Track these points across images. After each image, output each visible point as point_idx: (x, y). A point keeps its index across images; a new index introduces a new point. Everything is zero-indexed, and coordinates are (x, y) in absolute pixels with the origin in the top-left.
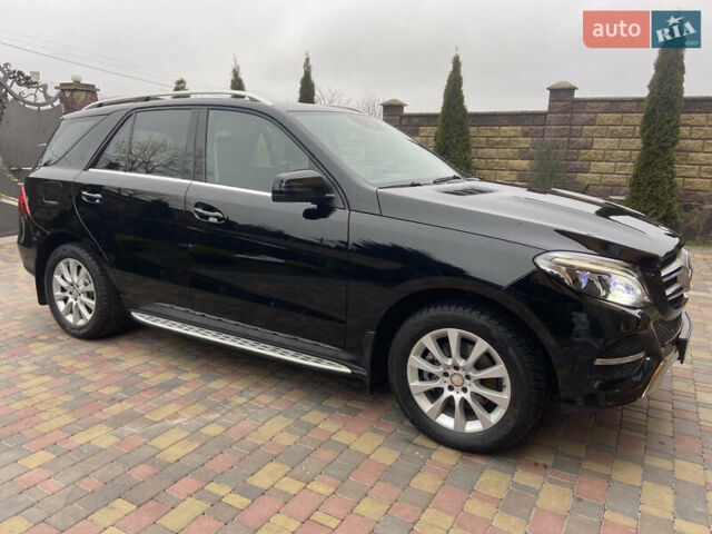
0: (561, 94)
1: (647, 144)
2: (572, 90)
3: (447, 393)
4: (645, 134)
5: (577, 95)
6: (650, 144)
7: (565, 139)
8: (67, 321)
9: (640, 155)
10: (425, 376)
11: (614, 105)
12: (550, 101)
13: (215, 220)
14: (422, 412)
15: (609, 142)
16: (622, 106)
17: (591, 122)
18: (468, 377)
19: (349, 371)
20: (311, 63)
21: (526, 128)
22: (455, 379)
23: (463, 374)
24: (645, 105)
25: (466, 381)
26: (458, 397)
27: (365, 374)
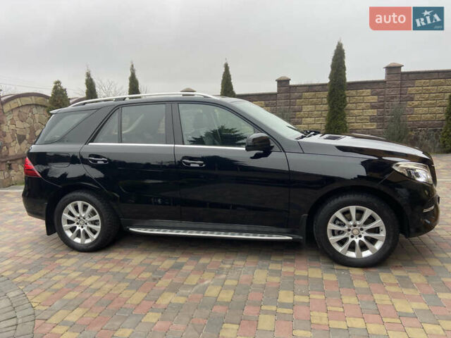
0: (283, 83)
1: (332, 107)
2: (288, 81)
3: (351, 240)
4: (331, 102)
5: (291, 83)
6: (333, 107)
7: (288, 107)
8: (75, 242)
9: (329, 113)
10: (336, 233)
11: (310, 88)
12: (278, 87)
13: (198, 166)
14: (338, 252)
15: (310, 107)
16: (316, 88)
17: (300, 98)
18: (362, 229)
19: (291, 238)
20: (135, 67)
21: (267, 102)
22: (355, 231)
23: (359, 228)
24: (328, 87)
25: (361, 232)
26: (357, 240)
27: (301, 238)
